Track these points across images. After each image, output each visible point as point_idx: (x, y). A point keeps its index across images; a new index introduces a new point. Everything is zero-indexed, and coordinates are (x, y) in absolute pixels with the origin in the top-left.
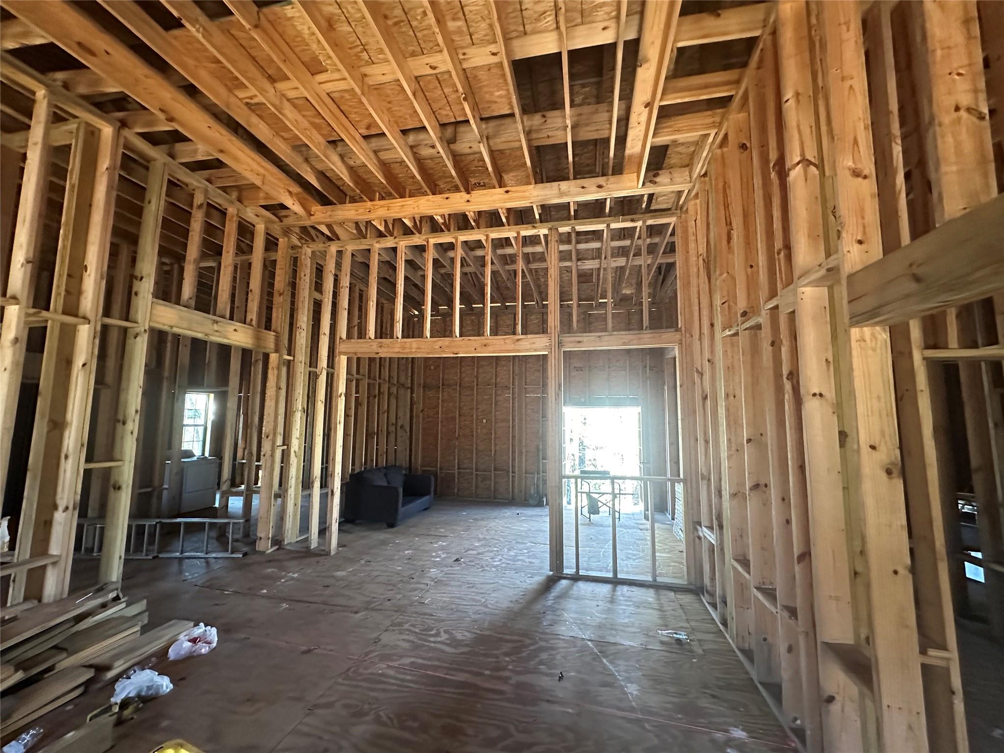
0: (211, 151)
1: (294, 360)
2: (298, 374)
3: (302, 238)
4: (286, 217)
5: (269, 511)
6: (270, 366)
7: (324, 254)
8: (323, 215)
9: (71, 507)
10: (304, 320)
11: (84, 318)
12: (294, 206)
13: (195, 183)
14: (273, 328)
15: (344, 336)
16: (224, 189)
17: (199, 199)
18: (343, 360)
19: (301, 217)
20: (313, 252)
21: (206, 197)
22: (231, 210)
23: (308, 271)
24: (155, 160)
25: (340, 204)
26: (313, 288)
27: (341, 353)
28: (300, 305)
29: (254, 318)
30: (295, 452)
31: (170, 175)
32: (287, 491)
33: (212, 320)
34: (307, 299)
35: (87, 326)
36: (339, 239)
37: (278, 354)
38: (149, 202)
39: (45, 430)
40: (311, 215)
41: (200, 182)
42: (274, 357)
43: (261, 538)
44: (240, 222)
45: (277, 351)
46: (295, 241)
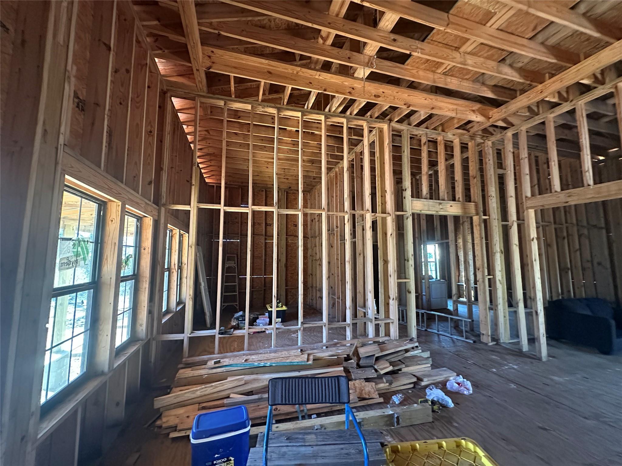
0: (427, 111)
1: (489, 218)
2: (494, 228)
3: (484, 136)
4: (472, 127)
5: (486, 318)
6: (474, 224)
7: (502, 141)
8: (500, 114)
9: (395, 299)
10: (493, 190)
11: (388, 213)
12: (476, 118)
13: (421, 133)
14: (472, 199)
15: (529, 195)
16: (435, 129)
17: (424, 140)
18: (531, 213)
19: (482, 123)
20: (493, 143)
21: (427, 137)
22: (440, 138)
23: (491, 157)
24: (403, 130)
25: (513, 99)
26: (496, 167)
27: (528, 208)
28: (489, 181)
29: (460, 196)
30: (499, 280)
31: (410, 134)
32: (497, 306)
33: (438, 203)
34: (493, 176)
35: (390, 217)
36: (513, 125)
37: (478, 217)
38: (404, 152)
39: (382, 264)
40: (490, 118)
41: (423, 131)
42: (475, 218)
43: (483, 334)
44: (445, 143)
45: (477, 214)
46: (479, 140)
